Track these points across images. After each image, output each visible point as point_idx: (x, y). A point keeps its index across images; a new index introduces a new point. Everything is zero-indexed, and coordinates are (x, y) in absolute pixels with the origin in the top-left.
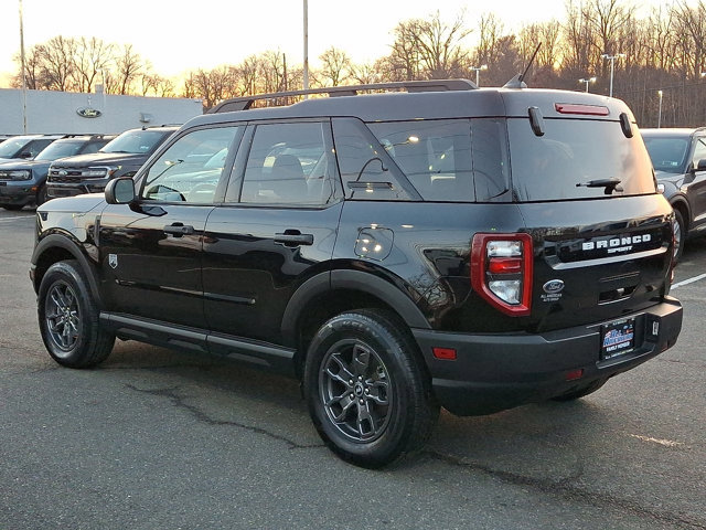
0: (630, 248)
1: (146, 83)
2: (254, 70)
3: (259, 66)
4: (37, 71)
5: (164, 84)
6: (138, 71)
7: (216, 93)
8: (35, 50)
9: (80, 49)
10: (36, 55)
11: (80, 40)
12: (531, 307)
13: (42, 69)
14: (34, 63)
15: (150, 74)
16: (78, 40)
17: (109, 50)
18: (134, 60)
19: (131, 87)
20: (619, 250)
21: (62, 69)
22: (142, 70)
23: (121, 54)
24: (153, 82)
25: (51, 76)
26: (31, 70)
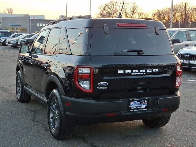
0: (145, 73)
1: (139, 15)
2: (177, 9)
3: (179, 8)
4: (105, 12)
5: (145, 15)
6: (137, 11)
7: (163, 18)
8: (105, 5)
9: (119, 4)
10: (105, 7)
11: (119, 2)
12: (93, 90)
13: (106, 12)
14: (104, 10)
15: (141, 12)
16: (118, 1)
17: (128, 4)
18: (136, 7)
19: (135, 16)
20: (138, 74)
21: (113, 11)
22: (138, 11)
23: (132, 6)
24: (141, 15)
25: (109, 14)
26: (103, 12)
